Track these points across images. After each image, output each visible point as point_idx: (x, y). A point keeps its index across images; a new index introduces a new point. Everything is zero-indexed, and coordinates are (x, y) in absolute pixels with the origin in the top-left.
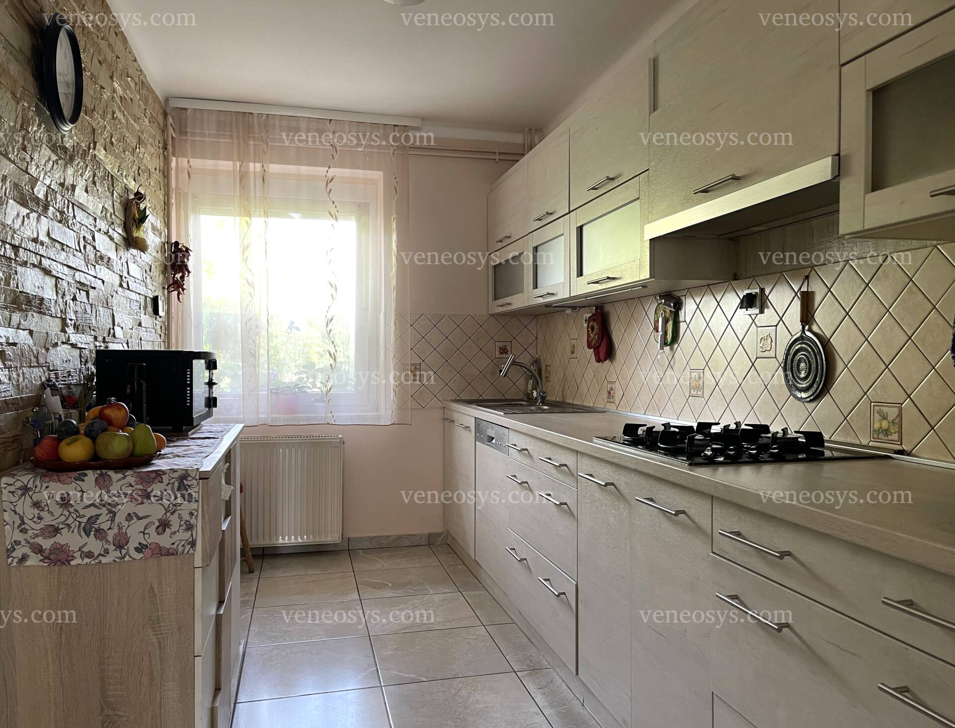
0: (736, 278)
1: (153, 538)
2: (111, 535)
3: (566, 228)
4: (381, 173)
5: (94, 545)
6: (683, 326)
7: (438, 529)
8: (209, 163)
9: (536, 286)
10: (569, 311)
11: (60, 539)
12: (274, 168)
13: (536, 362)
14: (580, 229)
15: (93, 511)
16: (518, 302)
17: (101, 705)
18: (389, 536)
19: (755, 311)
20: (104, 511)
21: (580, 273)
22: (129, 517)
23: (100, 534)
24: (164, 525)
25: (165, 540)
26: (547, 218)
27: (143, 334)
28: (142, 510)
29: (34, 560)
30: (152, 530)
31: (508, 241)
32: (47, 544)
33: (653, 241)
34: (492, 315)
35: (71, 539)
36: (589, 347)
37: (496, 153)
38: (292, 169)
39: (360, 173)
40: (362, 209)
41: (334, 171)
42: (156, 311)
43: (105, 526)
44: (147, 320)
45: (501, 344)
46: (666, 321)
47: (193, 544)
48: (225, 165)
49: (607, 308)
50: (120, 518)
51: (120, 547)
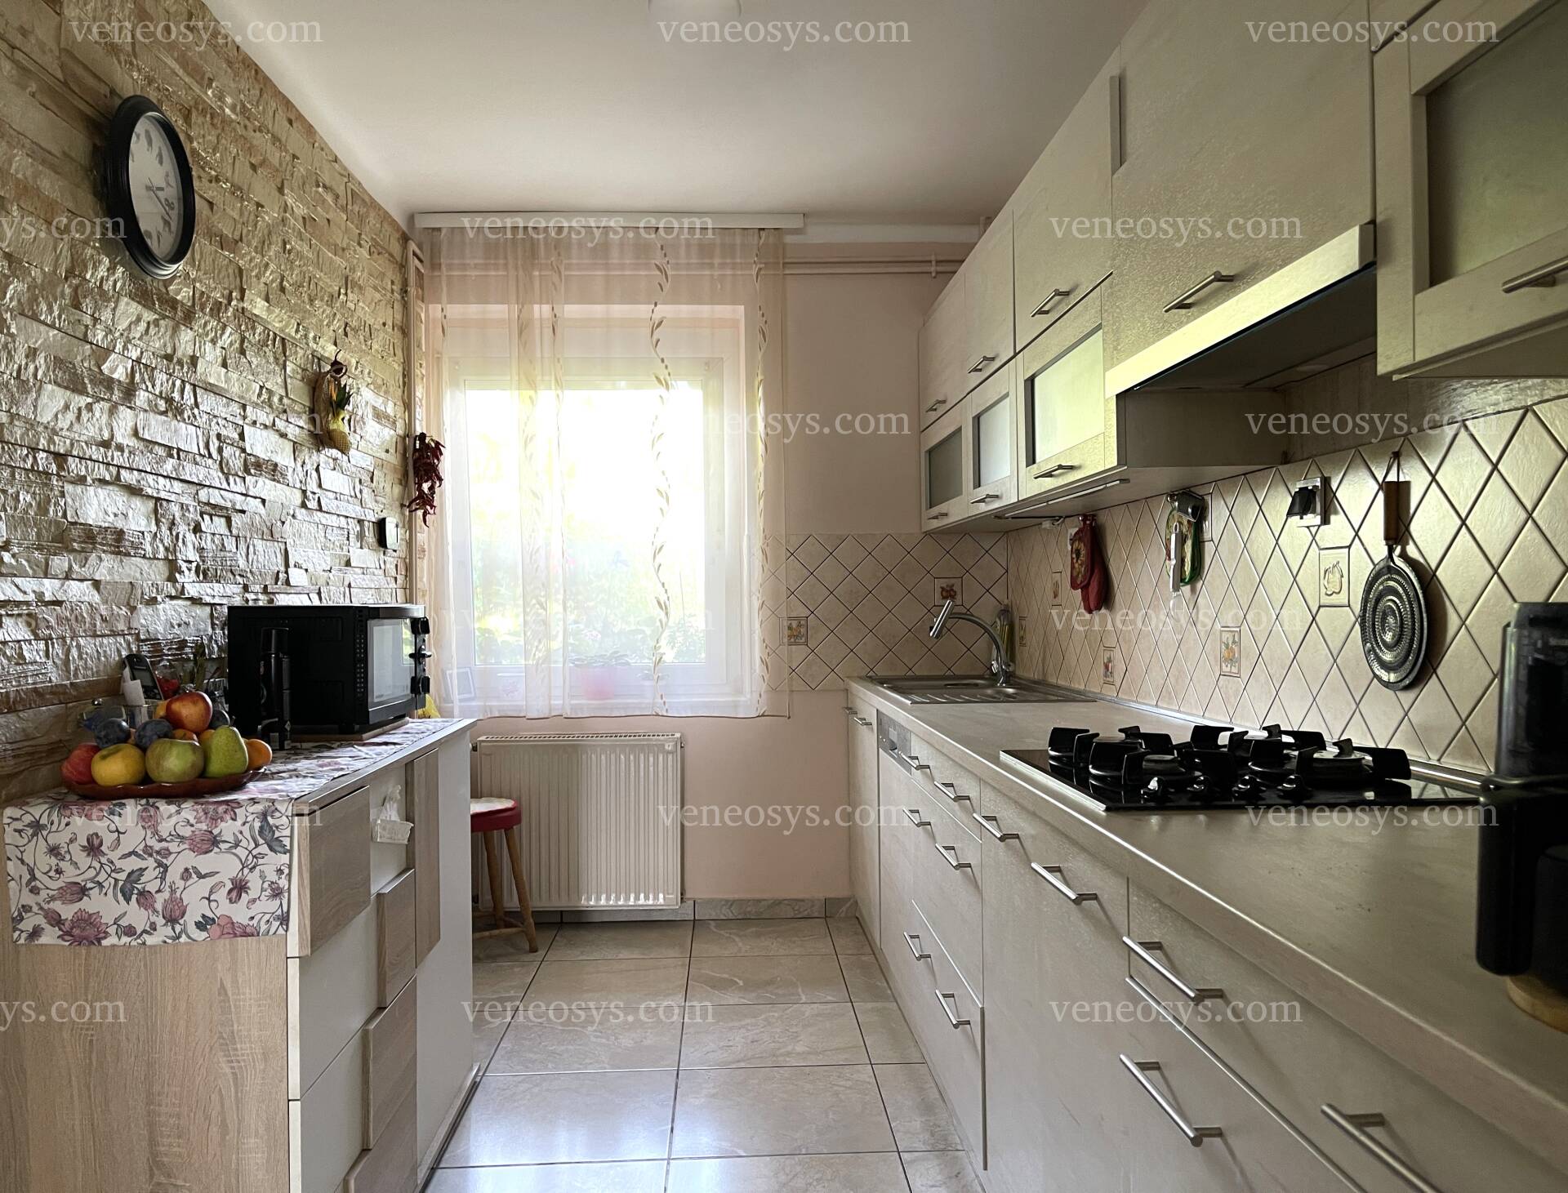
0: (1286, 459)
1: (224, 908)
2: (160, 901)
3: (1011, 381)
4: (742, 308)
5: (136, 916)
6: (1209, 548)
7: (838, 891)
8: (473, 310)
9: (978, 483)
10: (1047, 524)
11: (89, 905)
12: (572, 310)
13: (1006, 612)
14: (1030, 382)
15: (134, 863)
16: (959, 509)
17: (151, 1167)
18: (759, 901)
19: (1313, 519)
20: (150, 863)
21: (1031, 459)
22: (186, 874)
23: (145, 898)
24: (239, 888)
25: (240, 913)
26: (987, 367)
27: (352, 576)
28: (204, 863)
29: (50, 936)
30: (221, 895)
31: (942, 409)
32: (67, 912)
33: (1121, 397)
34: (928, 534)
35: (105, 906)
36: (1074, 586)
37: (930, 262)
38: (598, 310)
39: (705, 310)
40: (709, 368)
41: (663, 310)
42: (382, 541)
43: (152, 887)
44: (365, 556)
45: (943, 583)
46: (1181, 540)
47: (284, 920)
48: (498, 311)
49: (1103, 517)
50: (174, 874)
51: (172, 920)
